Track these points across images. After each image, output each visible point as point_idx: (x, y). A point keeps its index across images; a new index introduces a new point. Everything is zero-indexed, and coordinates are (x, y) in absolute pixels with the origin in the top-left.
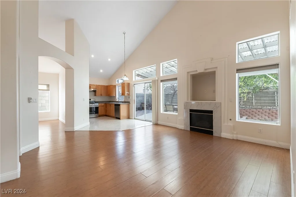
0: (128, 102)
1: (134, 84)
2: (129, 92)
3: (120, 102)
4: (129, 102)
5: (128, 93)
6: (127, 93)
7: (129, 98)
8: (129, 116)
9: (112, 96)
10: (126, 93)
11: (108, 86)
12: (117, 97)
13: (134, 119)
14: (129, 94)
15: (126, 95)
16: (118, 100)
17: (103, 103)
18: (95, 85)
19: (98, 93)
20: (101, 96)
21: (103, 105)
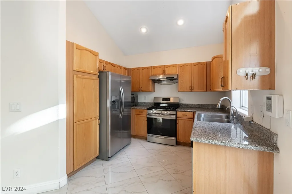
0: (264, 130)
5: (261, 71)
10: (240, 72)
11: (211, 61)
15: (234, 85)
17: (188, 112)
18: (174, 66)
19: (183, 83)
20: (190, 91)
21: (188, 116)
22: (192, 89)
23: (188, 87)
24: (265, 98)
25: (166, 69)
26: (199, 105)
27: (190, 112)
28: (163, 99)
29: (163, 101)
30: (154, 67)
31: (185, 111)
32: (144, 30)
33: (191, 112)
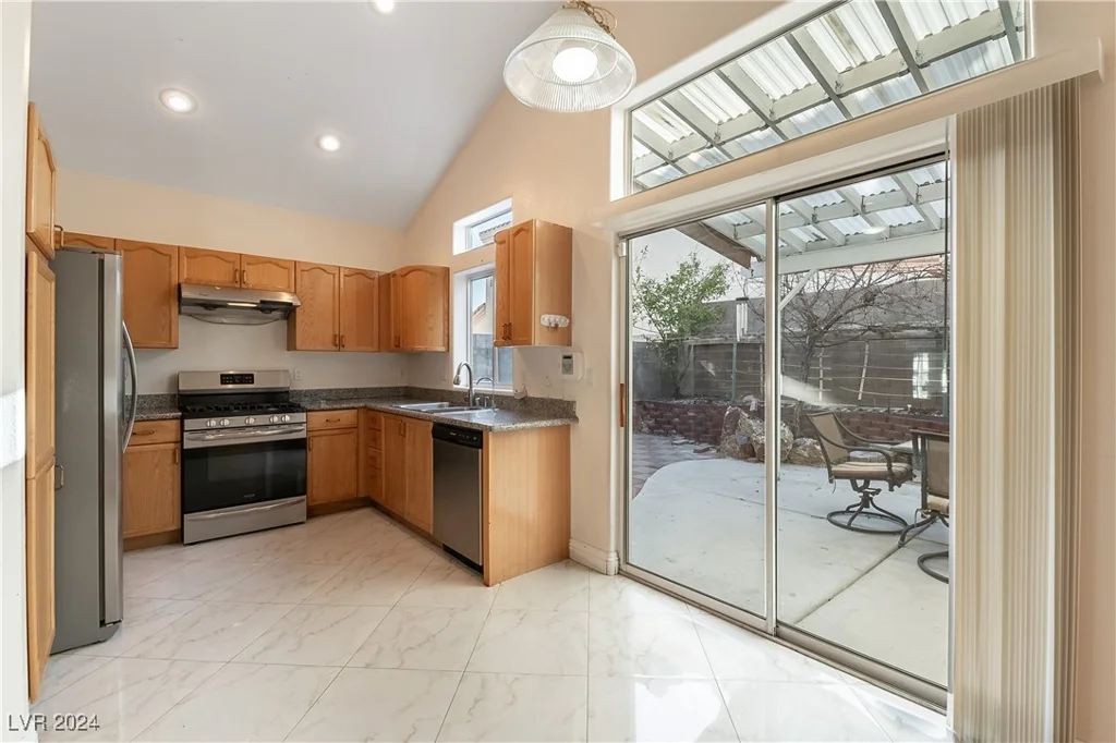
0: (553, 402)
1: (627, 237)
2: (567, 311)
3: (484, 401)
4: (562, 411)
5: (562, 321)
6: (547, 319)
7: (568, 369)
8: (568, 536)
9: (420, 347)
10: (544, 319)
11: (394, 275)
12: (460, 355)
13: (620, 572)
14: (564, 336)
15: (538, 338)
16: (463, 385)
17: (344, 409)
18: (282, 264)
19: (312, 324)
20: (334, 348)
21: (343, 423)
22: (338, 343)
23: (329, 338)
24: (561, 357)
25: (245, 267)
26: (349, 390)
27: (348, 409)
28: (222, 376)
29: (222, 383)
30: (193, 254)
31: (335, 409)
32: (178, 103)
33: (353, 408)
